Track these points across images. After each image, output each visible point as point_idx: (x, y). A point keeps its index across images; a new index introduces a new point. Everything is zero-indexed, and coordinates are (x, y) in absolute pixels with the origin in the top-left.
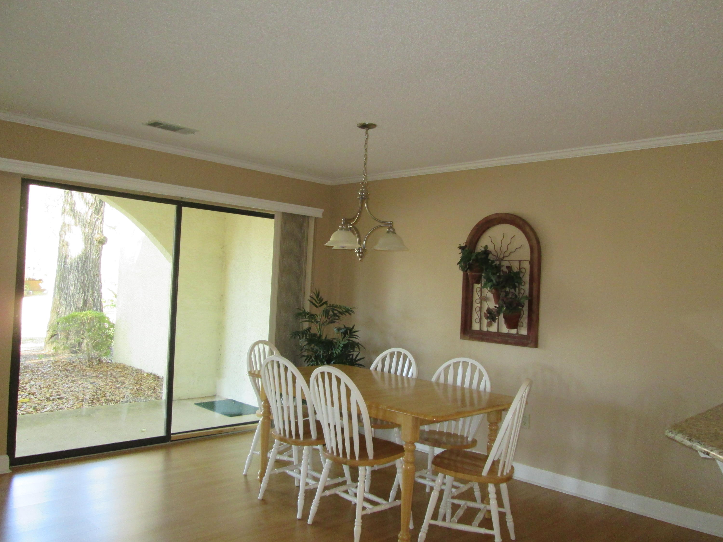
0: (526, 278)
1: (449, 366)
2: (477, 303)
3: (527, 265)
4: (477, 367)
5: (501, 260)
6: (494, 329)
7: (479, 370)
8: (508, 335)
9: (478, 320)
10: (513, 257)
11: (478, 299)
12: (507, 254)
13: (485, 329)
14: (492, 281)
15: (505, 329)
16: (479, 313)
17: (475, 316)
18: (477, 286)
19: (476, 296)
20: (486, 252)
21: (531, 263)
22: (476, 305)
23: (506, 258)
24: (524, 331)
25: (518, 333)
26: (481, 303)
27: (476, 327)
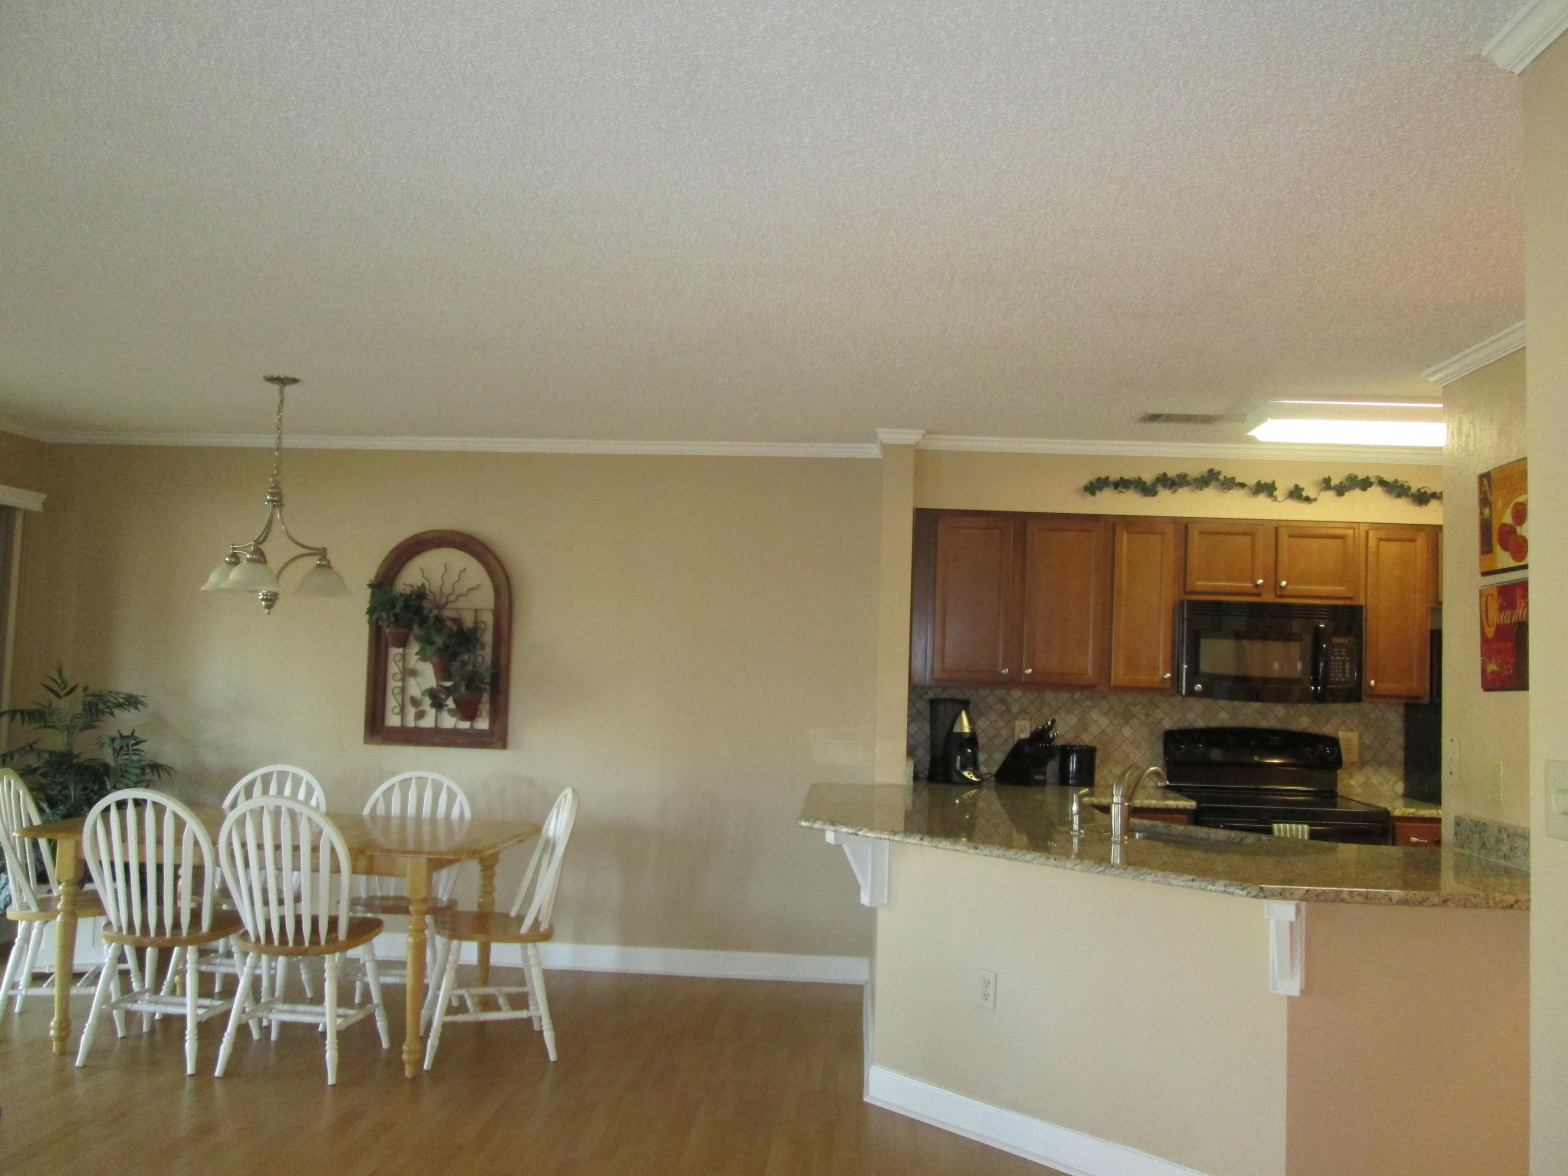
0: (488, 638)
1: (393, 786)
2: (395, 680)
3: (488, 618)
4: (443, 784)
5: (442, 607)
6: (428, 722)
7: (449, 789)
8: (455, 731)
9: (397, 710)
10: (463, 603)
11: (397, 673)
12: (452, 598)
13: (411, 723)
14: (432, 643)
15: (449, 722)
16: (399, 698)
17: (392, 703)
18: (395, 652)
19: (394, 668)
20: (420, 594)
21: (497, 613)
22: (393, 684)
23: (449, 606)
24: (483, 724)
25: (472, 727)
26: (403, 679)
27: (393, 720)
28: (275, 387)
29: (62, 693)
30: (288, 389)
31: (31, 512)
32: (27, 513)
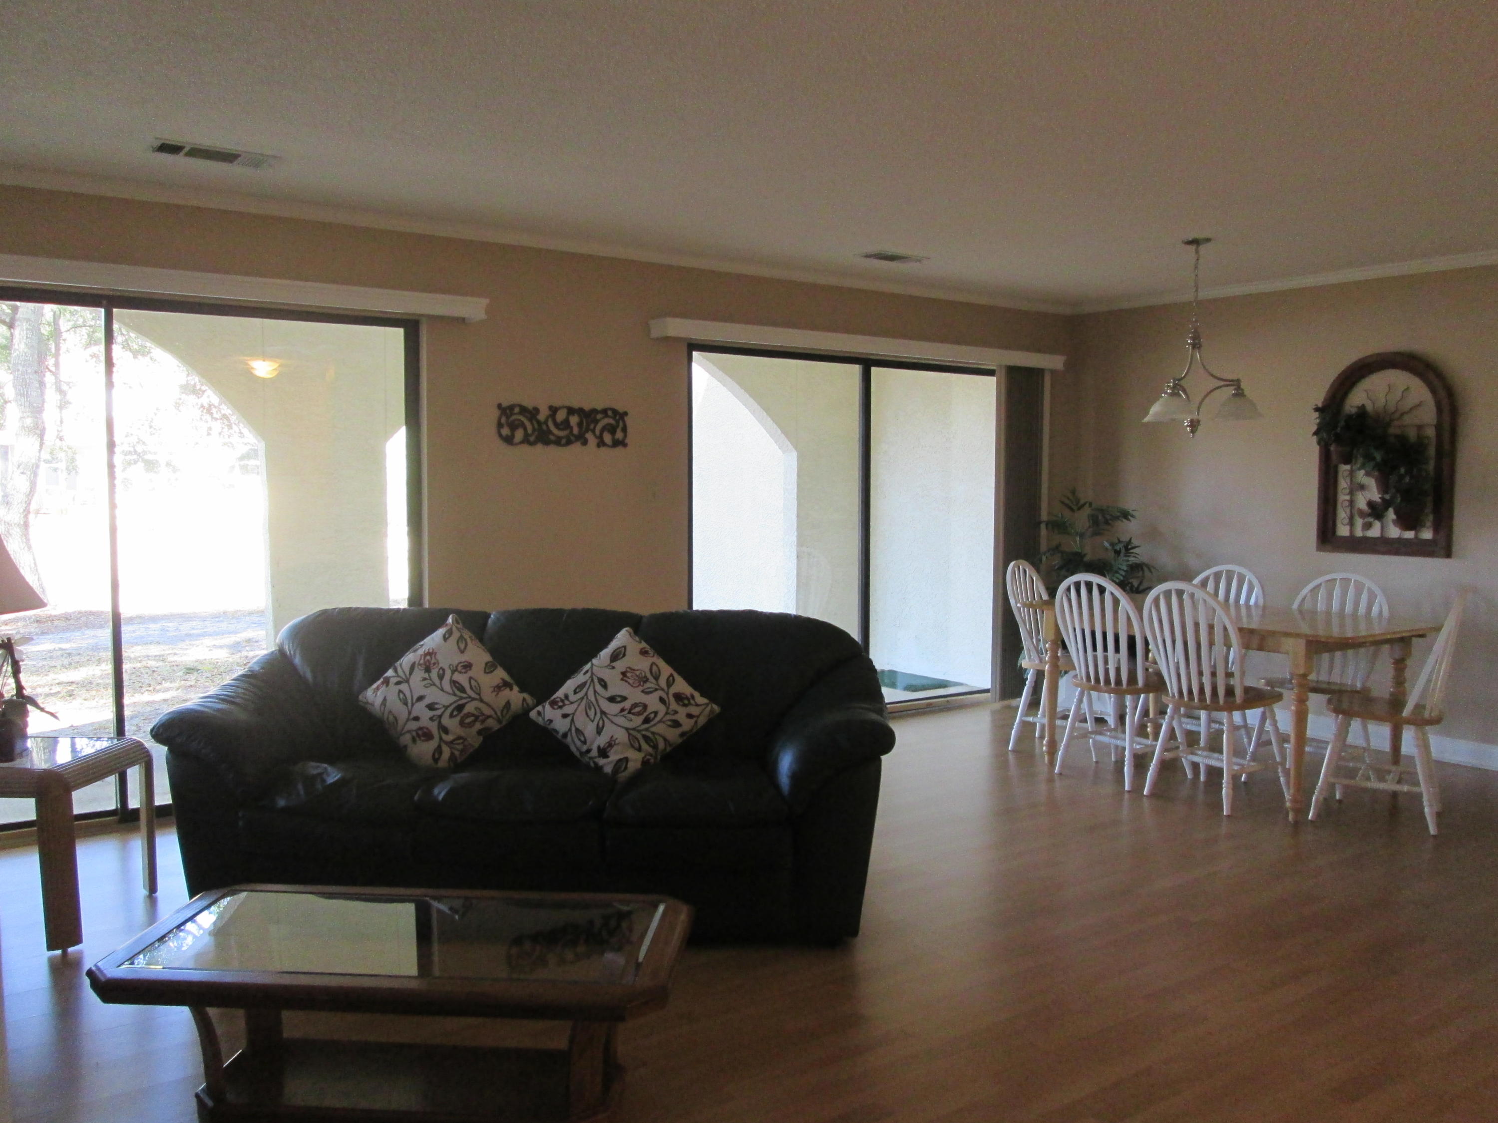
0: (1432, 451)
1: (1319, 586)
2: (1344, 495)
3: (1431, 432)
4: (1365, 585)
5: (1388, 425)
6: (1375, 532)
7: (1369, 589)
8: (1399, 540)
9: (1347, 521)
10: (1407, 420)
11: (1346, 488)
12: (1397, 415)
13: (1359, 533)
14: (1374, 459)
15: (1394, 532)
16: (1348, 510)
17: (1342, 514)
18: (1344, 468)
19: (1343, 484)
20: (1362, 413)
21: (1439, 427)
22: (1343, 497)
23: (1396, 423)
24: (1427, 534)
25: (1416, 537)
26: (1351, 493)
27: (1343, 531)
28: (1192, 248)
29: (1075, 508)
30: (1203, 248)
31: (1055, 371)
32: (1053, 372)
